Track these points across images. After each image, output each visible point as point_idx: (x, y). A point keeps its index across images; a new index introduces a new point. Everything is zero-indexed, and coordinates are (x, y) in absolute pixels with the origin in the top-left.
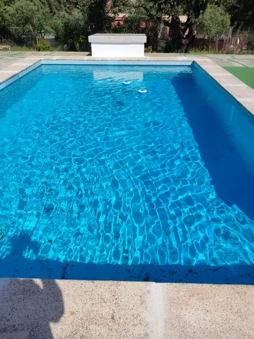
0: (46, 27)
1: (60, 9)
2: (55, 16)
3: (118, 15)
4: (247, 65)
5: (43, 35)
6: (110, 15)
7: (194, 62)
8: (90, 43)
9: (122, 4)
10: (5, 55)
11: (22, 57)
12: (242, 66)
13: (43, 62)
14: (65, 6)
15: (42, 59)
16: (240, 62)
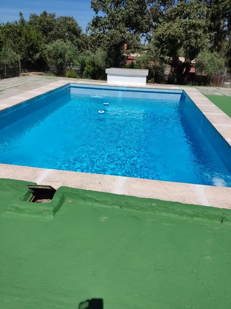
0: (75, 61)
1: (86, 48)
2: (82, 53)
3: (130, 55)
4: (226, 94)
5: (71, 66)
6: (124, 54)
7: (183, 90)
8: (106, 74)
9: (133, 47)
10: (42, 78)
11: (56, 80)
12: (221, 95)
13: (71, 85)
14: (91, 47)
15: (71, 82)
16: (221, 92)
